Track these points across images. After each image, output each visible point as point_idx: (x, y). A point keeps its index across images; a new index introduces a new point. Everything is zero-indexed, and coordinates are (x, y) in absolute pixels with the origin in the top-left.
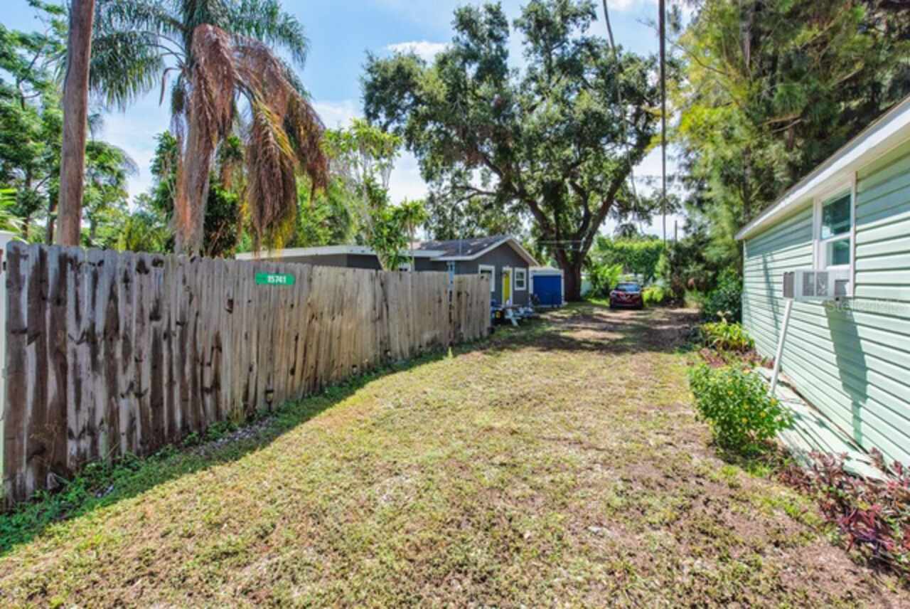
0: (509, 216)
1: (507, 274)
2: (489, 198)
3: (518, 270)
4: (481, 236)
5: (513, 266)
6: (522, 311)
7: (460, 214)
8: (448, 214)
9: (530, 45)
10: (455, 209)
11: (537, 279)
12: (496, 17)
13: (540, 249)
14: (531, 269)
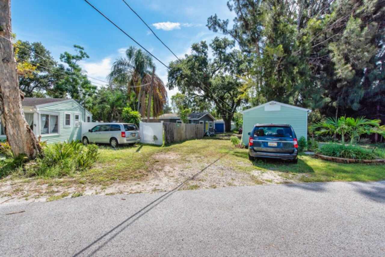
0: (207, 102)
1: (207, 123)
2: (201, 98)
3: (210, 122)
4: (198, 109)
5: (209, 121)
6: (211, 133)
7: (191, 103)
8: (187, 102)
9: (215, 52)
10: (189, 101)
11: (216, 124)
12: (204, 45)
13: (218, 114)
14: (214, 121)
